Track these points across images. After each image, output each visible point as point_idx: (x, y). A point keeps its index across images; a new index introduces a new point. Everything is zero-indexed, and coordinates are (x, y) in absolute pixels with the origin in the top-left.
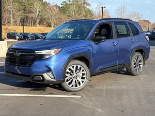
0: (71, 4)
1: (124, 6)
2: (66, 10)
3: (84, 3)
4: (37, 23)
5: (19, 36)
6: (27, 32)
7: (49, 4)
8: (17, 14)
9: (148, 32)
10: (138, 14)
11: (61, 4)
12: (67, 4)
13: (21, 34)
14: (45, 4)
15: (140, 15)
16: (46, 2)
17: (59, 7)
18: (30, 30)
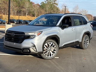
0: (47, 4)
1: (77, 6)
2: (43, 7)
3: (54, 3)
4: (27, 14)
5: (16, 22)
6: (21, 19)
7: (33, 3)
8: (15, 9)
9: (91, 21)
10: (85, 11)
11: (41, 4)
12: (44, 4)
13: (17, 20)
14: (32, 3)
15: (86, 11)
16: (32, 2)
17: (39, 5)
18: (23, 18)
